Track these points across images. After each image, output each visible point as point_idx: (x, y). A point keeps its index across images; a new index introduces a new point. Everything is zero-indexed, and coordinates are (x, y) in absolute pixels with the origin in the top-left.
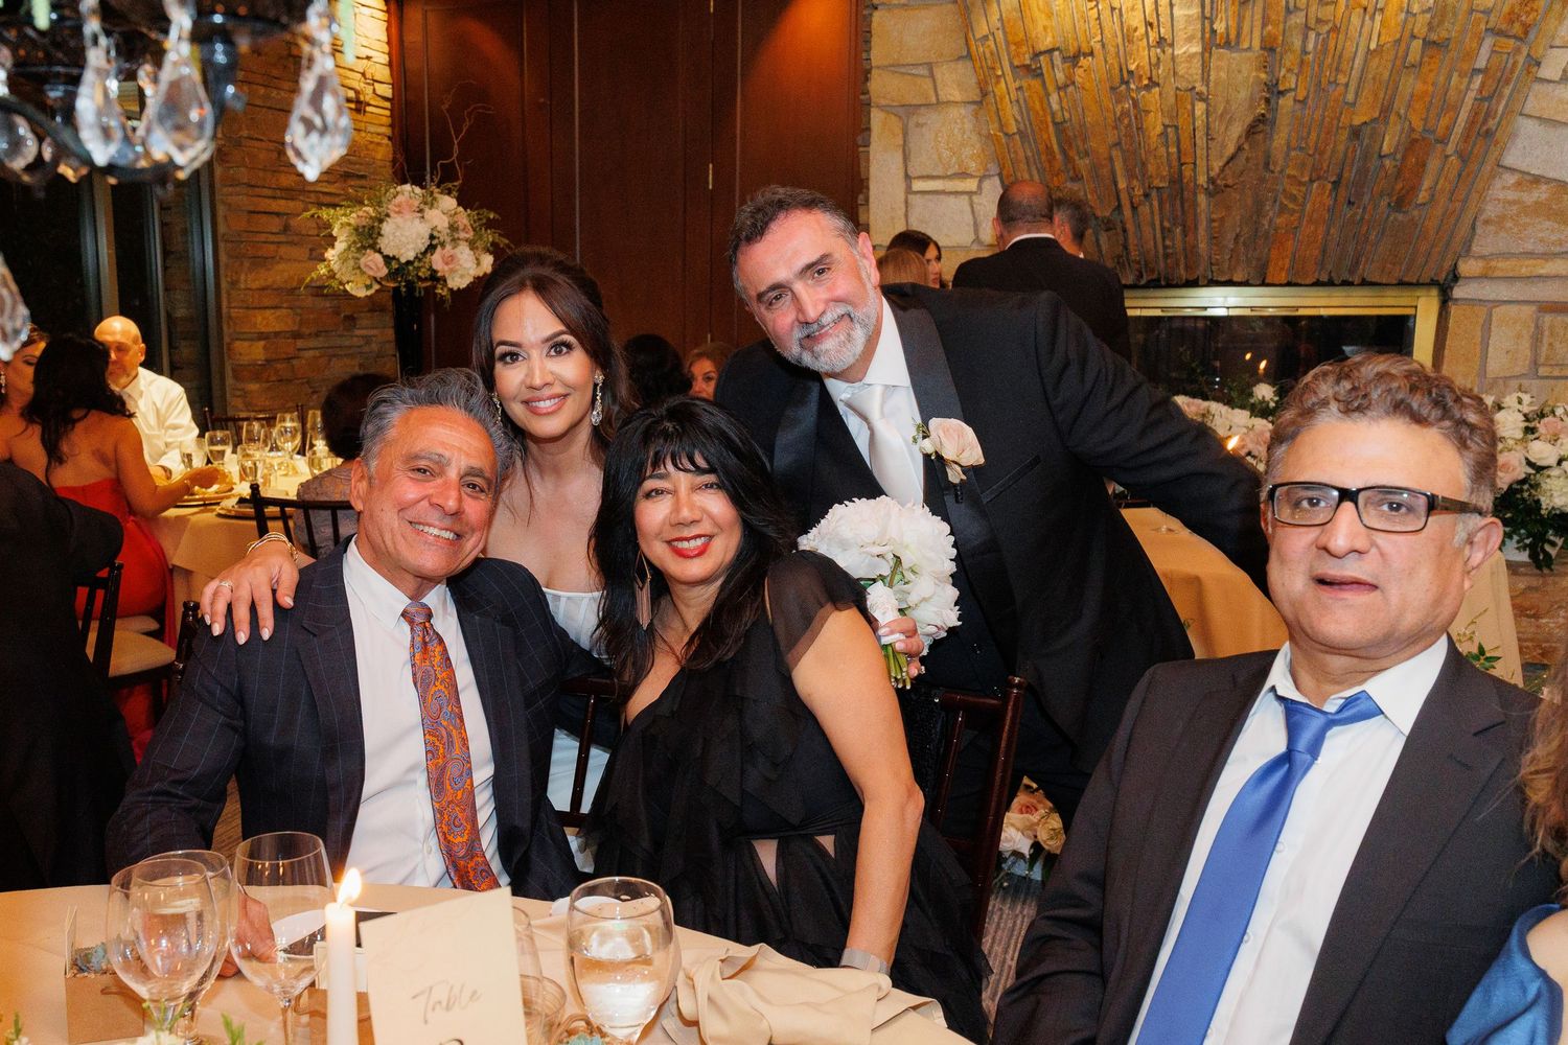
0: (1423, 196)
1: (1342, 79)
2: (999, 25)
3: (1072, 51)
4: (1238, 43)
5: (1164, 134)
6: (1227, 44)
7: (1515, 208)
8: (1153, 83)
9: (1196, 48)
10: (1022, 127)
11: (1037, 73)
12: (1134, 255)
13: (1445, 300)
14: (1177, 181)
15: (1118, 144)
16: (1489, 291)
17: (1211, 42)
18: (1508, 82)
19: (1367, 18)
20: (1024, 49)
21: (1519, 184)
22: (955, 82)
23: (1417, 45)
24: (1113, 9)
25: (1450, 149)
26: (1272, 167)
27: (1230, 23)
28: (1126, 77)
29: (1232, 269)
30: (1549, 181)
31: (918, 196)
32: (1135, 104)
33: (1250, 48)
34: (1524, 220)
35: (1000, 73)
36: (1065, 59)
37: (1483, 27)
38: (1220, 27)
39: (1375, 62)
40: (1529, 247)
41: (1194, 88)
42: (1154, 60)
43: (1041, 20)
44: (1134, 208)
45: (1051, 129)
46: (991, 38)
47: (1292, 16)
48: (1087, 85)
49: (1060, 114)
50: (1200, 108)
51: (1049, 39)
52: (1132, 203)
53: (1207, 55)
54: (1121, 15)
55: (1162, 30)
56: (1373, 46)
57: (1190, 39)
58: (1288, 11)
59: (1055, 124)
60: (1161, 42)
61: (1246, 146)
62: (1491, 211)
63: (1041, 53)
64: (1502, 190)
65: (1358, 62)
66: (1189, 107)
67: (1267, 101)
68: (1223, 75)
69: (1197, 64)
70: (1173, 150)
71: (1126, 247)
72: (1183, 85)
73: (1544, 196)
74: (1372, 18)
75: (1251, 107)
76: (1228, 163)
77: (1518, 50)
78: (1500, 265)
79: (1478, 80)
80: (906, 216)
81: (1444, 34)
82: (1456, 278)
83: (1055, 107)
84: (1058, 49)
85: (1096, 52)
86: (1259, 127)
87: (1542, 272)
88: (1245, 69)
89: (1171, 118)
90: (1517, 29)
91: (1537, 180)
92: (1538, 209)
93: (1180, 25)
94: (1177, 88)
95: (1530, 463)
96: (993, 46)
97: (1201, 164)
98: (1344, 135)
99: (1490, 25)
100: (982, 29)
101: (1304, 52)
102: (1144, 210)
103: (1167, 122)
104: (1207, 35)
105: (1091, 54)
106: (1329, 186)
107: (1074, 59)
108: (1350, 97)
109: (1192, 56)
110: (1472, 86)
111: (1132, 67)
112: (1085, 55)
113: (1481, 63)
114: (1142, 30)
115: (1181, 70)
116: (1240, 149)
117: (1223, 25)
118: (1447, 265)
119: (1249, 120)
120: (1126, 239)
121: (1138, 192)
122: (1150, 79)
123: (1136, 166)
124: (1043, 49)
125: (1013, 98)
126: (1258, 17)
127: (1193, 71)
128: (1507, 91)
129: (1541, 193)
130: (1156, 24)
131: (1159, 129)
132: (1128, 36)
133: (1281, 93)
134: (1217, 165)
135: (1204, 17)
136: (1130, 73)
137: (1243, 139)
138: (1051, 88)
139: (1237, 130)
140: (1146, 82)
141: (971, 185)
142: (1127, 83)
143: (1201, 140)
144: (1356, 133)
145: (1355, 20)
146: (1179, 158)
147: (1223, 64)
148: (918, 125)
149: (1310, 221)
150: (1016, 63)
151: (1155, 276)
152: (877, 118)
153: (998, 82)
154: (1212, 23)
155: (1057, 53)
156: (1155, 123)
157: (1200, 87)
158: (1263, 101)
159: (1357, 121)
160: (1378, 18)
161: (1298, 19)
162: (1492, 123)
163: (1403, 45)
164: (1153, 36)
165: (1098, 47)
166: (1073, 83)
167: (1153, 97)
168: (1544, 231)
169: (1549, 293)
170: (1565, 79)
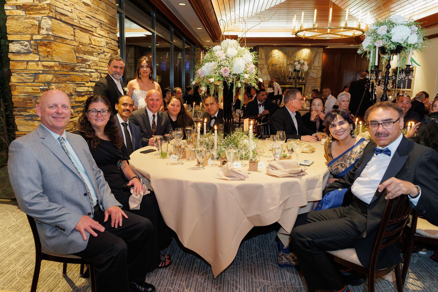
10: (271, 70)
11: (273, 66)
13: (305, 86)
14: (284, 75)
15: (280, 72)
16: (308, 85)
17: (287, 64)
22: (266, 66)
27: (289, 63)
28: (280, 67)
31: (262, 76)
32: (281, 69)
42: (283, 66)
43: (273, 62)
46: (269, 63)
48: (277, 67)
49: (275, 70)
60: (283, 64)
62: (308, 79)
63: (273, 64)
64: (309, 77)
66: (285, 70)
70: (284, 73)
82: (306, 84)
84: (275, 64)
87: (312, 84)
92: (311, 79)
93: (285, 63)
112: (277, 65)
115: (285, 67)
123: (281, 74)
128: (309, 70)
129: (312, 78)
130: (283, 62)
132: (280, 63)
141: (267, 75)
148: (262, 70)
153: (269, 67)
156: (283, 71)
162: (308, 72)
167: (283, 69)
168: (312, 81)
169: (313, 86)
170: (314, 69)
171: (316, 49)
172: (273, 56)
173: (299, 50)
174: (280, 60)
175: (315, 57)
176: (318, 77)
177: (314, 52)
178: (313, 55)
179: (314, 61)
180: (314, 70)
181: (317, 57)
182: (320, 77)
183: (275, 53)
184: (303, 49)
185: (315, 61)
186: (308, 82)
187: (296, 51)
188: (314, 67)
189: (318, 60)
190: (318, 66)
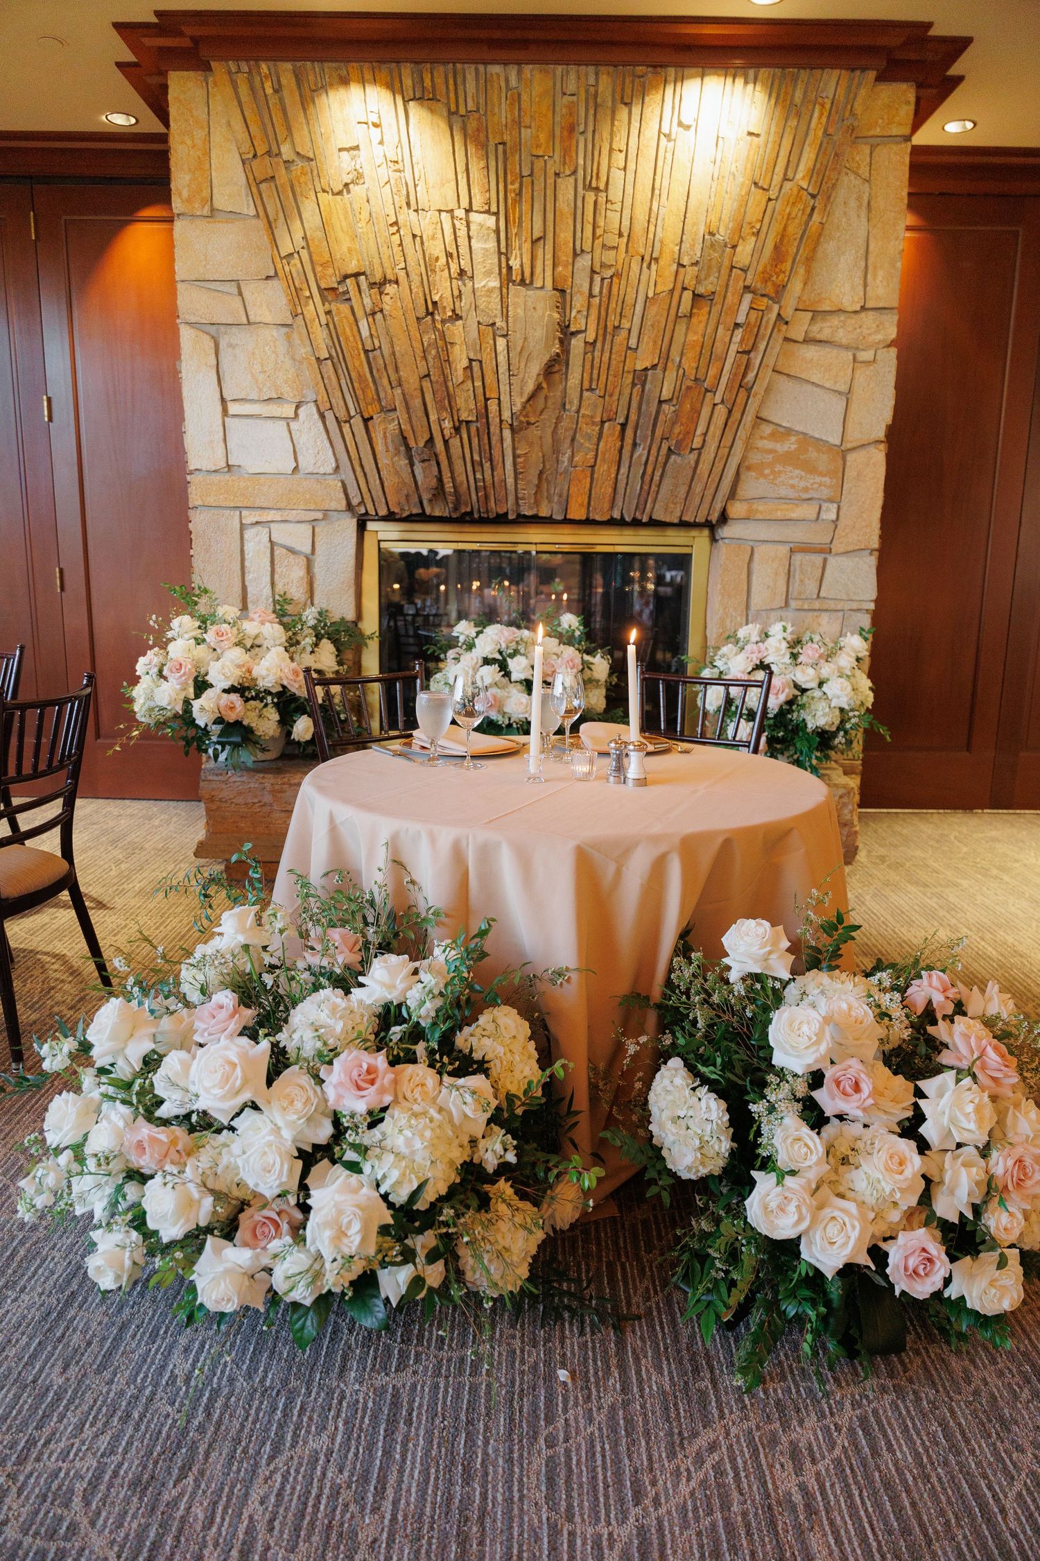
0: (697, 443)
1: (626, 324)
2: (304, 244)
3: (378, 277)
4: (532, 282)
5: (469, 368)
6: (522, 282)
7: (771, 456)
8: (457, 317)
9: (495, 283)
10: (334, 354)
11: (346, 297)
12: (449, 486)
13: (714, 540)
14: (484, 415)
15: (428, 375)
16: (751, 531)
17: (507, 277)
18: (763, 339)
19: (645, 265)
20: (331, 271)
21: (773, 435)
22: (264, 302)
23: (687, 296)
24: (414, 236)
25: (718, 399)
26: (567, 407)
27: (524, 260)
28: (432, 309)
29: (537, 503)
30: (798, 433)
31: (237, 420)
32: (443, 336)
33: (542, 288)
34: (778, 468)
35: (308, 294)
36: (372, 285)
37: (741, 284)
38: (515, 263)
39: (653, 311)
40: (783, 492)
41: (494, 324)
42: (456, 293)
43: (345, 244)
44: (446, 442)
45: (362, 355)
46: (296, 255)
47: (578, 259)
48: (394, 313)
49: (369, 341)
50: (501, 343)
51: (354, 262)
52: (443, 436)
53: (504, 290)
54: (422, 243)
55: (462, 262)
56: (651, 294)
57: (488, 273)
58: (575, 255)
59: (366, 352)
60: (462, 273)
61: (544, 385)
62: (753, 459)
63: (346, 277)
64: (761, 440)
65: (639, 308)
66: (492, 342)
67: (561, 341)
68: (520, 311)
69: (496, 298)
70: (478, 384)
71: (440, 480)
72: (486, 320)
73: (794, 447)
74: (649, 267)
75: (548, 346)
76: (529, 400)
77: (769, 308)
78: (760, 508)
79: (739, 334)
80: (225, 440)
81: (711, 288)
82: (724, 519)
83: (365, 333)
84: (363, 274)
85: (400, 280)
86: (554, 367)
87: (794, 515)
88: (540, 306)
89: (475, 354)
90: (770, 290)
91: (789, 432)
92: (789, 458)
93: (478, 258)
94: (479, 323)
95: (796, 686)
96: (299, 265)
97: (505, 399)
98: (629, 379)
99: (748, 283)
100: (286, 248)
101: (591, 295)
102: (455, 443)
103: (472, 357)
104: (504, 271)
105: (397, 282)
106: (619, 427)
107: (379, 285)
108: (633, 343)
109: (491, 291)
110: (734, 339)
111: (436, 298)
112: (390, 281)
113: (741, 319)
114: (443, 260)
115: (482, 303)
116: (539, 388)
117: (518, 262)
118: (718, 506)
119: (546, 358)
120: (440, 471)
121: (447, 424)
122: (454, 311)
123: (445, 398)
124: (350, 272)
125: (324, 322)
126: (549, 256)
127: (492, 306)
128: (762, 346)
129: (790, 445)
130: (455, 255)
131: (465, 363)
132: (429, 265)
133: (573, 334)
134: (519, 402)
135: (500, 253)
136: (435, 303)
137: (541, 379)
138: (360, 313)
139: (536, 368)
140: (450, 314)
141: (288, 411)
142: (432, 314)
143: (504, 377)
144: (641, 377)
145: (635, 267)
146: (485, 394)
147: (521, 301)
148: (230, 345)
149: (603, 460)
150: (323, 286)
151: (469, 509)
152: (187, 336)
153: (307, 304)
154: (508, 260)
155: (362, 278)
156: (460, 358)
157: (500, 323)
158: (557, 341)
159: (639, 367)
160: (654, 267)
161: (584, 262)
162: (751, 376)
163: (676, 294)
164: (454, 267)
165: (402, 274)
166: (381, 311)
167: (456, 331)
168: (793, 478)
169: (799, 534)
170: (808, 341)
171: (832, 82)
172: (338, 167)
174: (425, 224)
176: (854, 436)
177: (817, 121)
178: (808, 156)
179: (812, 242)
180: (811, 352)
181: (848, 188)
182: (881, 433)
183: (359, 135)
185: (829, 247)
186: (743, 491)
188: (816, 314)
189: (860, 227)
190: (863, 308)
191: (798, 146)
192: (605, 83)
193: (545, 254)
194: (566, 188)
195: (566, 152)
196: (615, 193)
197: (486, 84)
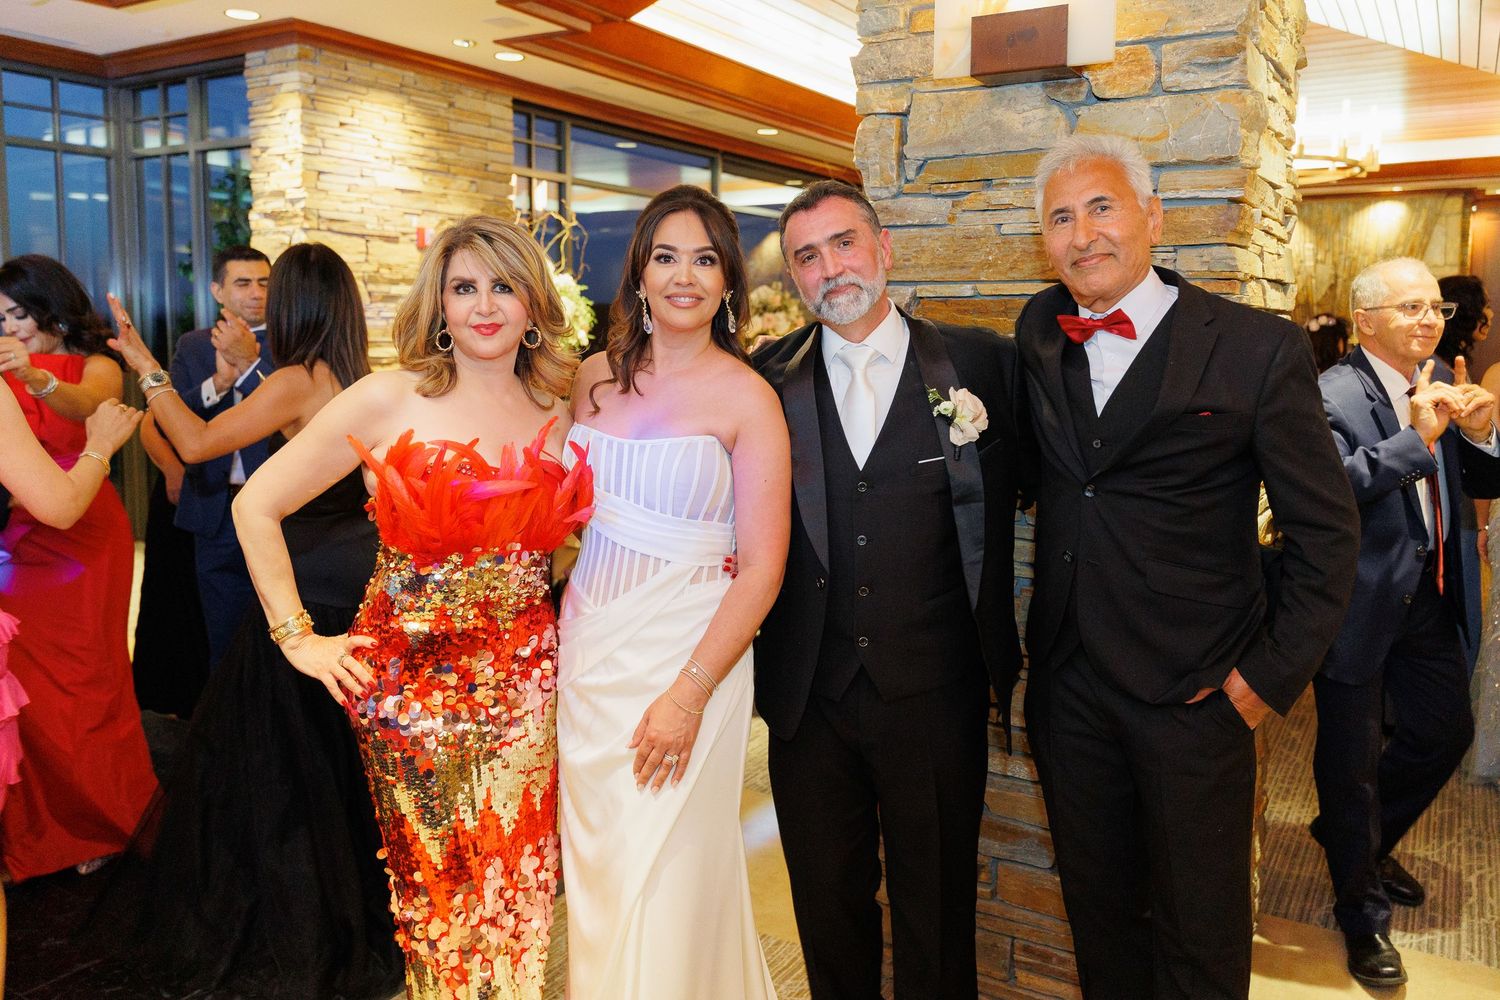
171: (1429, 201)
173: (1359, 207)
175: (1428, 232)
177: (1424, 213)
178: (1421, 223)
179: (1425, 247)
181: (1438, 231)
184: (1376, 201)
185: (1431, 247)
187: (1348, 214)
190: (1445, 264)
191: (1417, 220)
192: (1350, 207)
193: (1329, 256)
194: (1337, 237)
195: (1337, 227)
196: (1354, 236)
197: (1311, 209)
